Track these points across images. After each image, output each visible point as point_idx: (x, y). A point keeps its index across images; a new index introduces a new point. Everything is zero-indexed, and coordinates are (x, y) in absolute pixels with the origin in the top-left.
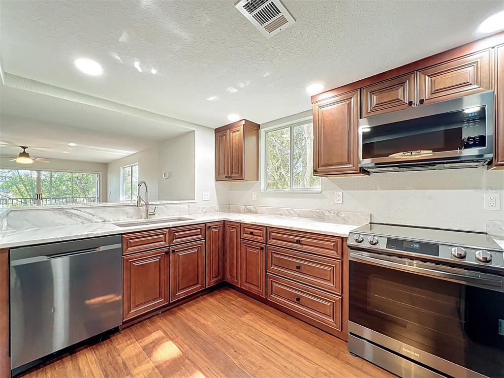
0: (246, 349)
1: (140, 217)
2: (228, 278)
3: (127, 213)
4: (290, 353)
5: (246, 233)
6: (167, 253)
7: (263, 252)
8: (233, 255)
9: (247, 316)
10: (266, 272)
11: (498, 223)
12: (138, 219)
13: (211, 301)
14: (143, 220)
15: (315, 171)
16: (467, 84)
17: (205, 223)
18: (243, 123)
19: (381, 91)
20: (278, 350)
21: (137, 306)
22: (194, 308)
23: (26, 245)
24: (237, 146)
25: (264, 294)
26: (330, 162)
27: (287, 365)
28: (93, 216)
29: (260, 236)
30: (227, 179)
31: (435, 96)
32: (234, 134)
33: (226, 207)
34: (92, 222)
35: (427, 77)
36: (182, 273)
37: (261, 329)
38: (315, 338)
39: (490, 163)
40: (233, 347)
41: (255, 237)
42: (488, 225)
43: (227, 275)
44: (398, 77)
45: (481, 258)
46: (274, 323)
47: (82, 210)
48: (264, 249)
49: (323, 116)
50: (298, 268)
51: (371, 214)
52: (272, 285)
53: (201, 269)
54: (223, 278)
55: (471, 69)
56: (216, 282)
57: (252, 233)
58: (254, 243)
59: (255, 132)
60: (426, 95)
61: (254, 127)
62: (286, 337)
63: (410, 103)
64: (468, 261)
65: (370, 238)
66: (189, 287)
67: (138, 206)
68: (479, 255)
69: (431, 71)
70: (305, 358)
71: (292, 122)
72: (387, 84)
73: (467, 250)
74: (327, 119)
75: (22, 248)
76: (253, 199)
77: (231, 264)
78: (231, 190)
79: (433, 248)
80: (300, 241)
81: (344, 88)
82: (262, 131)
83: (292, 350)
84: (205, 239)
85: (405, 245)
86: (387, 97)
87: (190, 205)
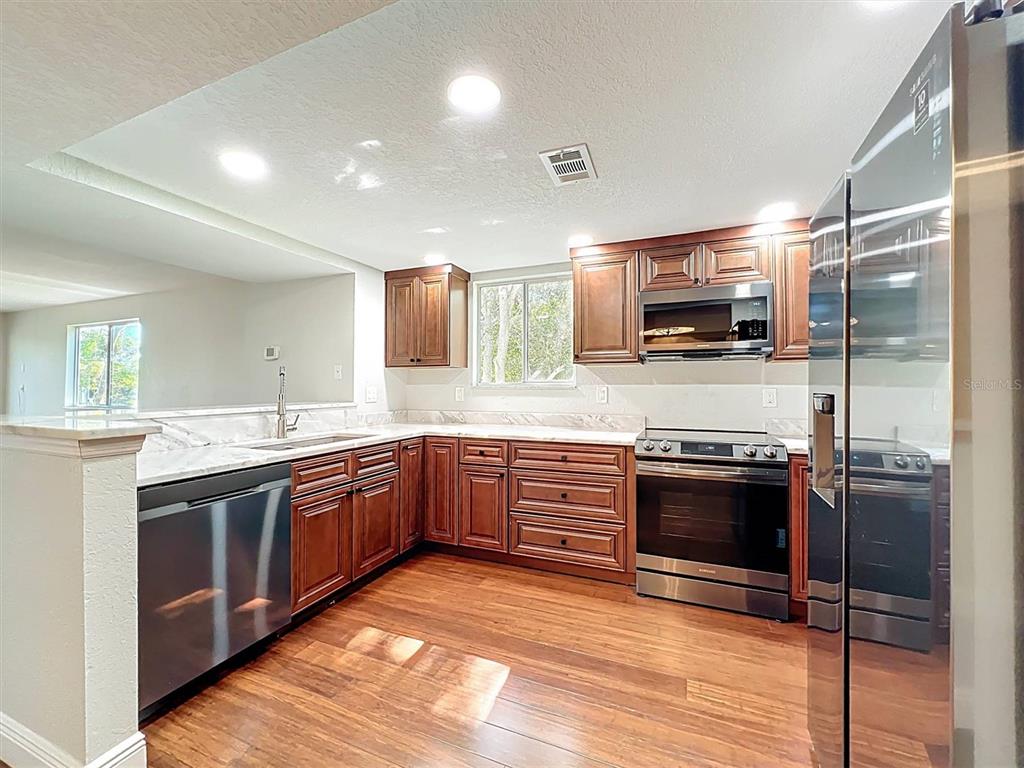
0: (509, 617)
1: (266, 435)
2: (434, 534)
3: (247, 428)
4: (569, 609)
5: (469, 455)
6: (350, 494)
7: (502, 480)
8: (443, 493)
9: (485, 582)
10: (509, 511)
11: (776, 421)
12: (264, 438)
13: (411, 575)
14: (274, 441)
15: (576, 357)
16: (749, 269)
17: (399, 441)
18: (449, 269)
19: (664, 258)
20: (552, 609)
21: (307, 590)
22: (387, 587)
23: (153, 483)
24: (435, 307)
25: (505, 547)
26: (598, 345)
27: (572, 621)
28: (188, 434)
29: (498, 457)
30: (412, 364)
31: (720, 276)
32: (430, 286)
33: (402, 414)
34: (186, 446)
35: (713, 254)
36: (370, 529)
37: (515, 593)
38: (591, 589)
39: (769, 356)
40: (488, 619)
41: (488, 458)
42: (767, 425)
43: (430, 528)
44: (682, 246)
45: (769, 454)
46: (528, 583)
47: (169, 423)
48: (505, 478)
49: (588, 280)
50: (564, 496)
51: (646, 418)
52: (519, 529)
53: (393, 520)
54: (423, 536)
55: (751, 254)
56: (412, 543)
57: (482, 453)
58: (486, 469)
59: (462, 284)
60: (712, 274)
61: (461, 276)
62: (555, 595)
63: (697, 280)
64: (759, 458)
65: (662, 445)
66: (377, 553)
67: (278, 414)
68: (768, 451)
69: (717, 247)
70: (589, 610)
71: (526, 277)
72: (668, 252)
73: (758, 448)
74: (593, 284)
75: (152, 489)
76: (457, 399)
77: (439, 507)
78: (408, 383)
79: (727, 448)
80: (566, 457)
81: (619, 246)
82: (474, 285)
83: (570, 607)
84: (399, 468)
85: (700, 448)
86: (671, 267)
87: (348, 410)
